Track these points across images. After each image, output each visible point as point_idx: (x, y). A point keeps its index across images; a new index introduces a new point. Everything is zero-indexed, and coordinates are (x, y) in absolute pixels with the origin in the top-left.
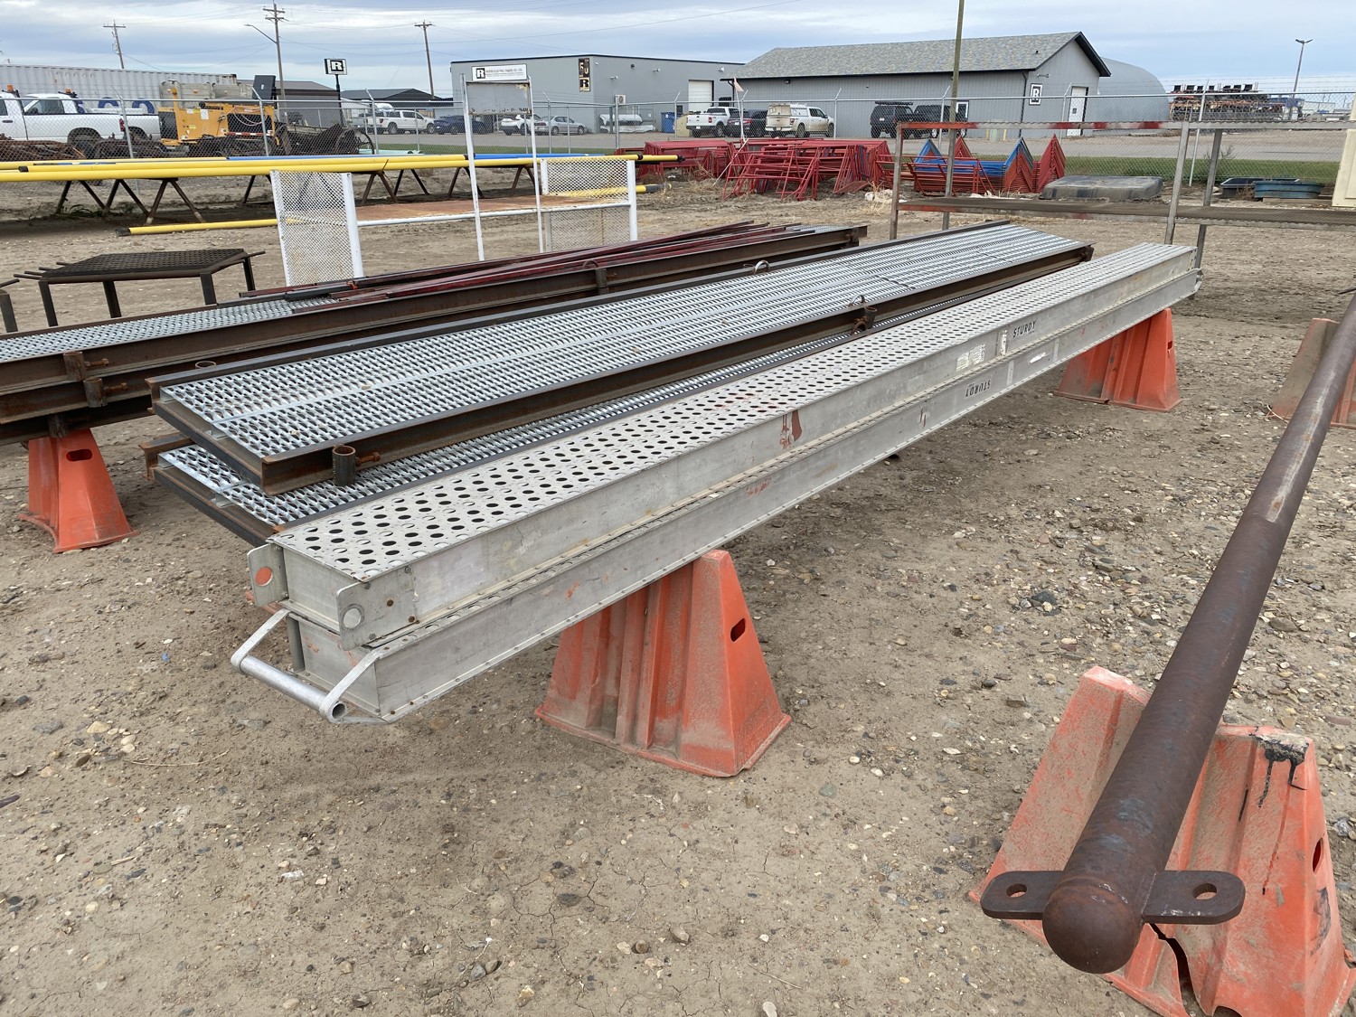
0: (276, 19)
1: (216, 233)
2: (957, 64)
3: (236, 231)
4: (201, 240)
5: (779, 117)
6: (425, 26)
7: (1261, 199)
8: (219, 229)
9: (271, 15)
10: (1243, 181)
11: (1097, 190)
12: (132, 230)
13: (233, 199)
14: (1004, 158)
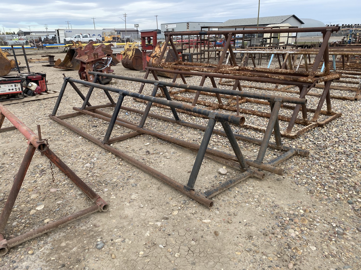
0: (125, 16)
2: (258, 23)
9: (124, 15)
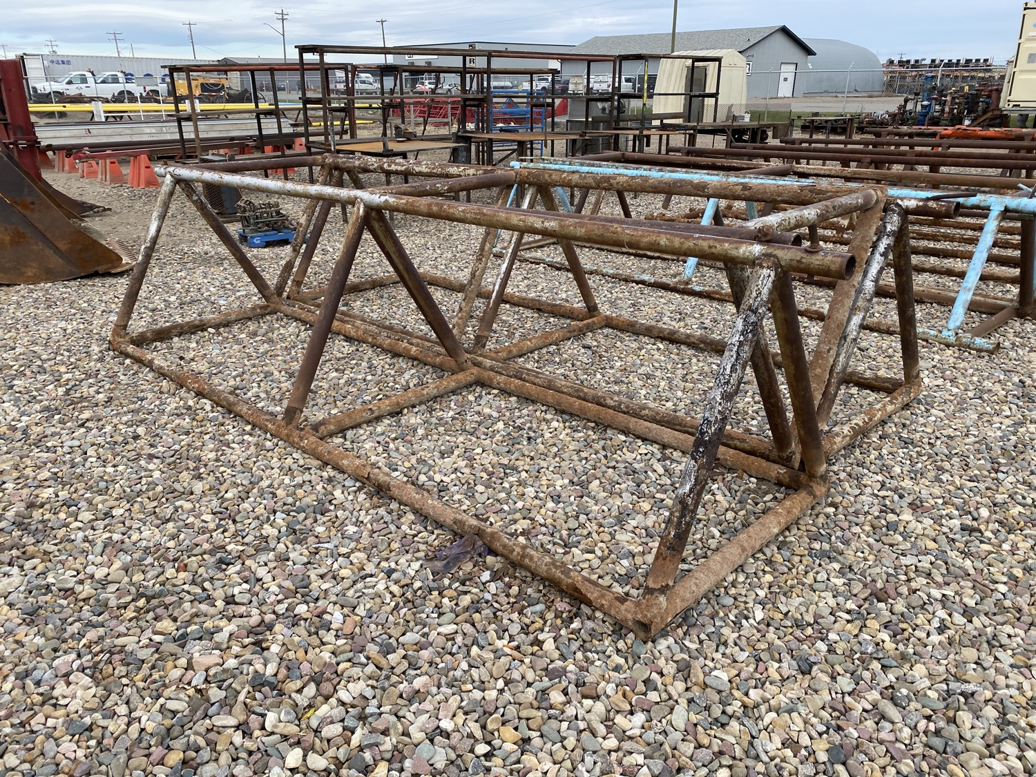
0: (283, 20)
5: (576, 84)
6: (382, 22)
9: (280, 16)
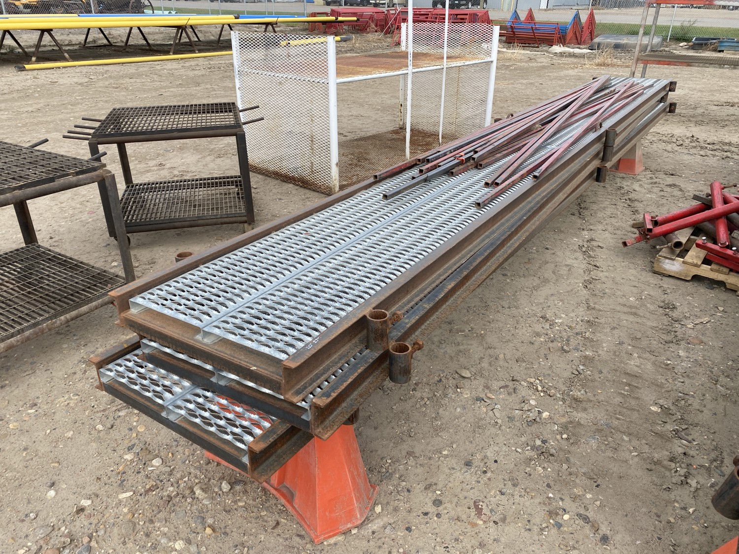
1: (85, 70)
3: (97, 67)
4: (79, 74)
7: (723, 51)
8: (84, 66)
10: (708, 39)
11: (627, 43)
12: (27, 66)
13: (74, 43)
14: (566, 23)
